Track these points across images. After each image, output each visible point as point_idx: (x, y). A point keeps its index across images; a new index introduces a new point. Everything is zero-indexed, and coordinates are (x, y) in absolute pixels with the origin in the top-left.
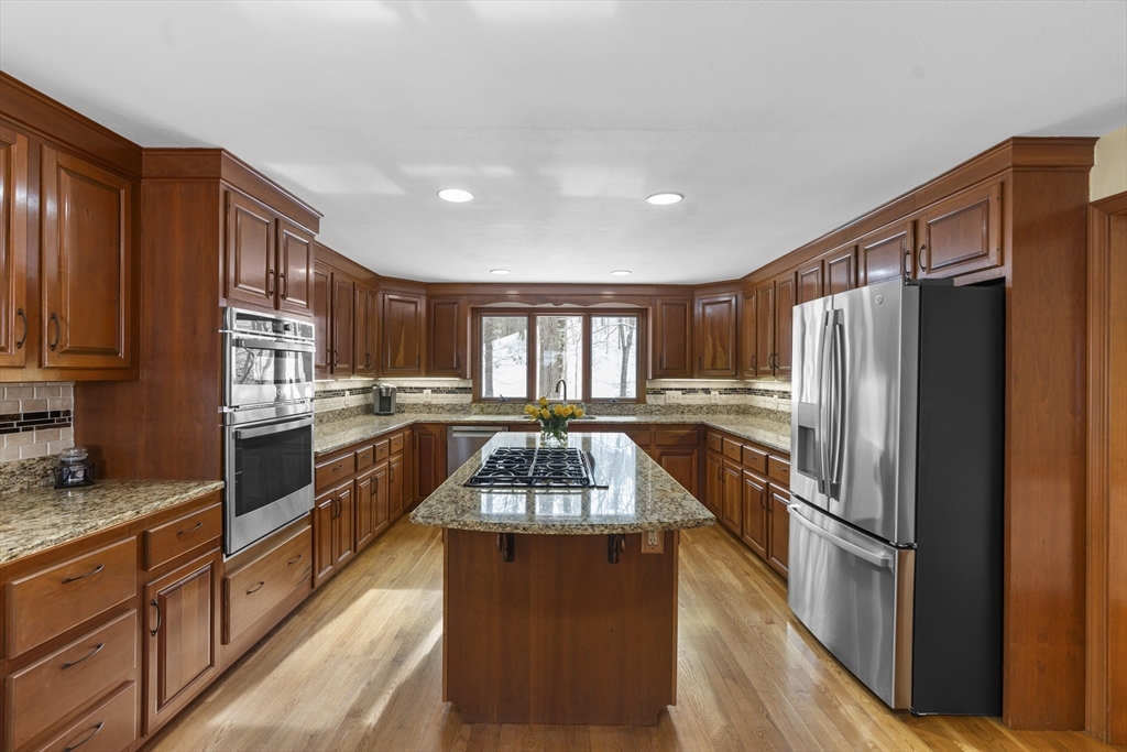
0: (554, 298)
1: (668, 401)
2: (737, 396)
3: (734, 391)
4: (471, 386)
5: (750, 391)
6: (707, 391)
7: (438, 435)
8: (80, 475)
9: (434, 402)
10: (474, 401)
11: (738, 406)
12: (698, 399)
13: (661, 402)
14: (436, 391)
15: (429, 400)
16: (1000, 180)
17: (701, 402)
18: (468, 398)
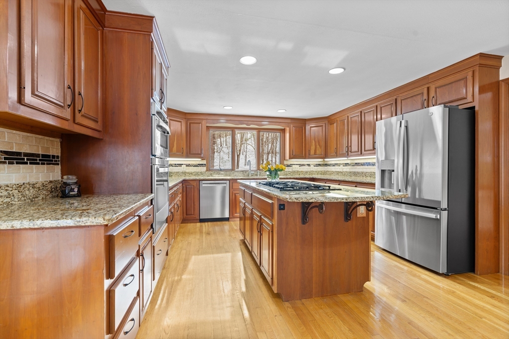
0: (246, 122)
1: (293, 170)
2: (321, 167)
3: (320, 165)
4: (205, 163)
5: (326, 165)
6: (309, 165)
7: (195, 186)
8: (76, 190)
9: (187, 171)
10: (207, 170)
11: (321, 171)
12: (305, 169)
13: (291, 170)
14: (188, 165)
15: (185, 170)
16: (472, 69)
17: (306, 170)
18: (204, 169)
